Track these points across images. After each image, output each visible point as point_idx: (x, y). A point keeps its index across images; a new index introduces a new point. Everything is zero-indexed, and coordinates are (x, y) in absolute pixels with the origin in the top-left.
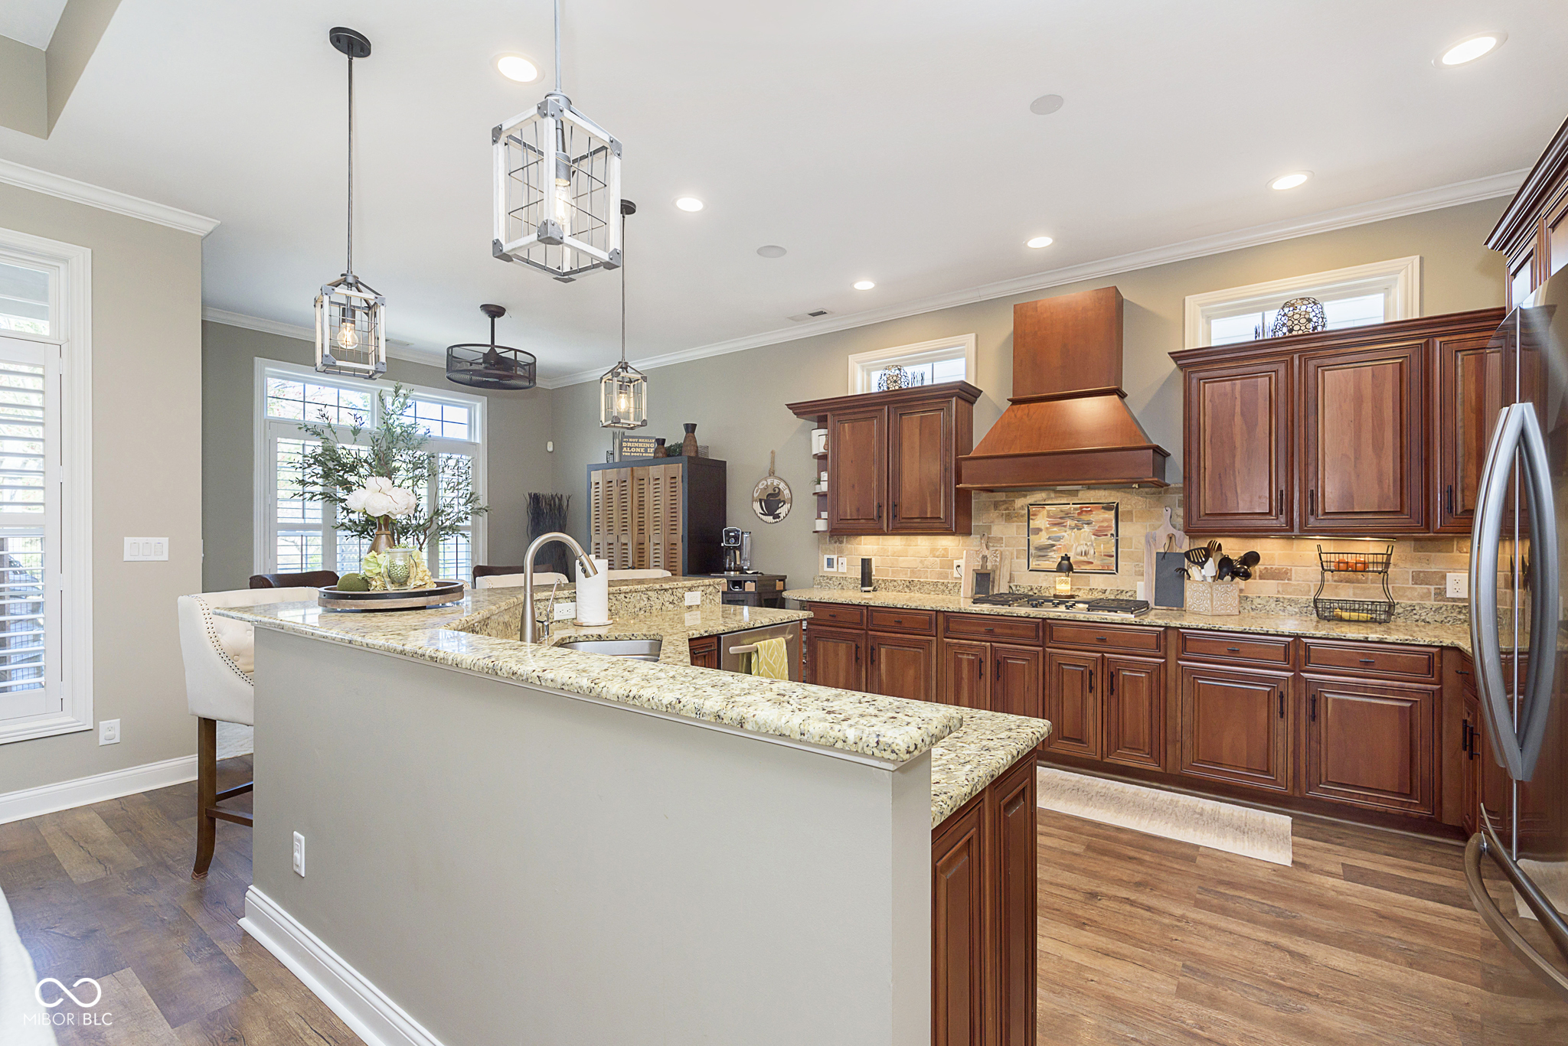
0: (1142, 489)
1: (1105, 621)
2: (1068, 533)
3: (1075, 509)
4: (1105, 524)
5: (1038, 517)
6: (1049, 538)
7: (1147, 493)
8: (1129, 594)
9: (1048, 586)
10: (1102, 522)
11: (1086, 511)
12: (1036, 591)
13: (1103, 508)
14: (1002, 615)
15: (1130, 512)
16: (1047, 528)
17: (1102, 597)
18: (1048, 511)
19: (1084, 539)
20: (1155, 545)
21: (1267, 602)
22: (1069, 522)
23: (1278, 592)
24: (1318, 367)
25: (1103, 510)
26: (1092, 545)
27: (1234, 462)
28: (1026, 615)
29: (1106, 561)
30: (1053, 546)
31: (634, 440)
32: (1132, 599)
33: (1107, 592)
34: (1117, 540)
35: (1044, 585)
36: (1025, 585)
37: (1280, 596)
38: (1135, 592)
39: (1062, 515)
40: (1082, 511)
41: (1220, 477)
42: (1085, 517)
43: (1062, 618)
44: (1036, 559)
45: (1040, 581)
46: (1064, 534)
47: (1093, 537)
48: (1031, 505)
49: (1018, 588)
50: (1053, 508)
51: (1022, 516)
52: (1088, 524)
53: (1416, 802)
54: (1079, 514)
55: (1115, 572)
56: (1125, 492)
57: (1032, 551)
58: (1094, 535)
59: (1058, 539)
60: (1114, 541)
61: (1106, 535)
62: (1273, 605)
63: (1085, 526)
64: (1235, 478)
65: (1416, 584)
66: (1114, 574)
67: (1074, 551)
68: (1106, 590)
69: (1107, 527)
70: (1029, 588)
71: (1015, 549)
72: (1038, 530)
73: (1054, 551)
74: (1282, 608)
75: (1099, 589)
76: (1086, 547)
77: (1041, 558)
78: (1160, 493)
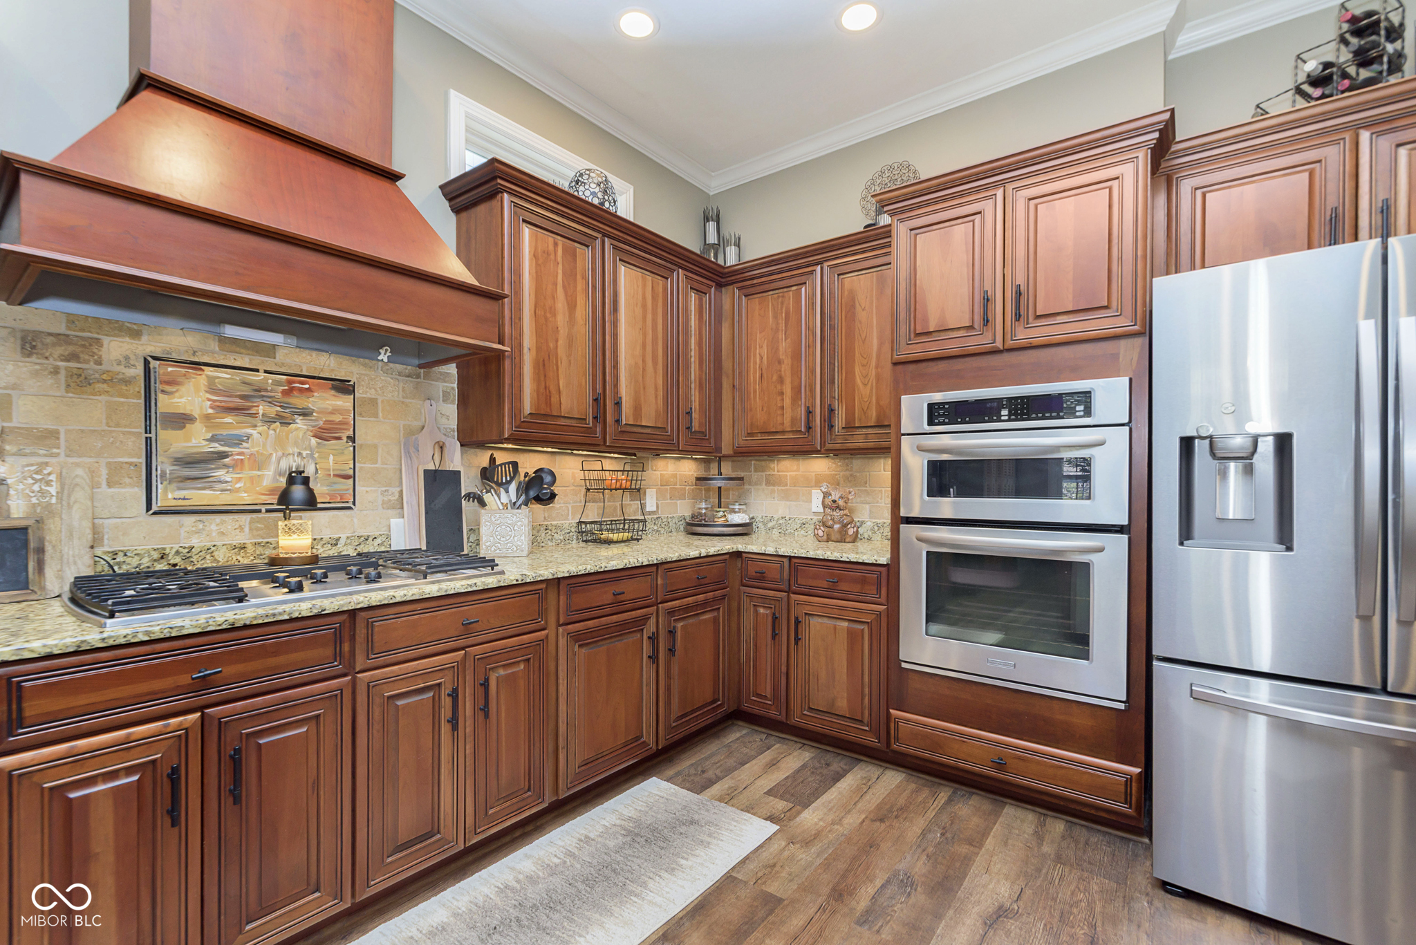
0: (391, 365)
2: (260, 429)
3: (279, 383)
4: (338, 418)
5: (183, 389)
6: (213, 439)
7: (400, 374)
8: (379, 541)
9: (209, 544)
10: (332, 413)
11: (301, 390)
12: (177, 560)
13: (335, 388)
14: (245, 627)
15: (373, 402)
16: (207, 417)
17: (331, 553)
18: (211, 380)
19: (296, 444)
20: (417, 458)
21: (538, 532)
22: (262, 409)
23: (545, 518)
25: (333, 392)
26: (311, 456)
27: (557, 347)
28: (315, 611)
29: (337, 487)
30: (224, 455)
32: (383, 549)
33: (342, 542)
34: (354, 447)
35: (195, 542)
36: (140, 549)
37: (549, 523)
38: (388, 537)
39: (246, 390)
40: (292, 390)
42: (298, 401)
43: (398, 599)
44: (174, 485)
45: (183, 534)
46: (249, 431)
47: (314, 441)
48: (155, 358)
49: (120, 558)
50: (224, 374)
51: (127, 381)
52: (304, 414)
54: (285, 393)
56: (365, 365)
57: (162, 464)
58: (316, 436)
59: (239, 441)
60: (352, 449)
61: (339, 438)
62: (543, 534)
63: (299, 419)
66: (350, 508)
67: (272, 468)
68: (338, 540)
69: (340, 423)
70: (156, 555)
71: (103, 462)
72: (181, 420)
73: (226, 466)
74: (550, 537)
75: (326, 537)
76: (298, 460)
77: (189, 484)
78: (418, 376)
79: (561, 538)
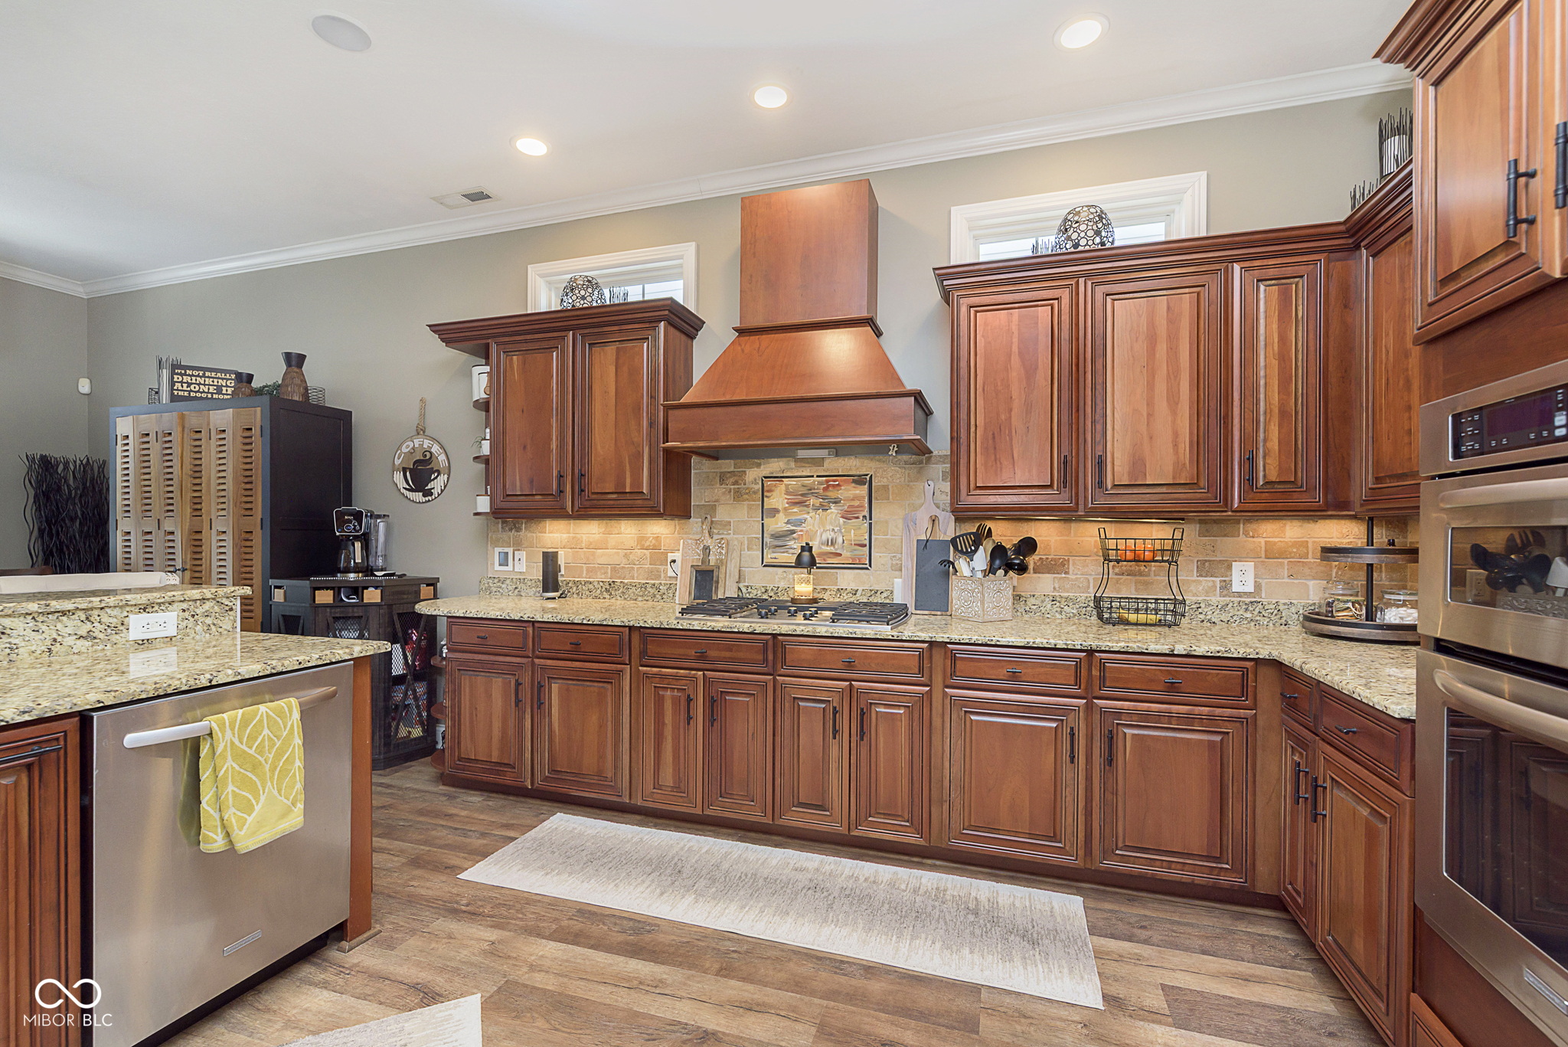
0: (899, 457)
1: (854, 636)
2: (811, 514)
3: (820, 483)
4: (856, 503)
5: (774, 494)
6: (788, 523)
7: (906, 463)
8: (885, 595)
9: (786, 586)
10: (853, 500)
11: (833, 485)
12: (772, 594)
13: (854, 482)
14: (719, 631)
15: (886, 488)
16: (785, 509)
17: (852, 600)
18: (787, 486)
19: (831, 523)
20: (915, 530)
21: (1043, 602)
22: (812, 501)
23: (1054, 588)
24: (1107, 295)
25: (853, 485)
26: (840, 531)
27: (1010, 417)
28: (751, 630)
29: (856, 553)
30: (793, 532)
31: (196, 373)
32: (888, 601)
33: (859, 593)
34: (870, 524)
35: (782, 585)
36: (758, 585)
37: (1057, 594)
38: (892, 592)
39: (804, 491)
40: (828, 486)
41: (994, 438)
42: (832, 494)
44: (771, 550)
45: (777, 579)
46: (806, 516)
47: (842, 520)
48: (765, 477)
49: (749, 590)
50: (793, 482)
51: (755, 493)
52: (835, 503)
53: (1227, 866)
54: (825, 489)
55: (868, 566)
56: (879, 461)
57: (767, 539)
58: (842, 517)
59: (800, 522)
60: (867, 525)
61: (858, 518)
62: (1049, 606)
63: (832, 506)
64: (1011, 439)
65: (1201, 576)
66: (867, 569)
67: (818, 539)
68: (857, 591)
69: (858, 507)
70: (763, 590)
71: (746, 537)
72: (776, 511)
73: (794, 539)
74: (1059, 609)
75: (849, 589)
76: (832, 534)
77: (778, 549)
78: (921, 462)
79: (1075, 611)
